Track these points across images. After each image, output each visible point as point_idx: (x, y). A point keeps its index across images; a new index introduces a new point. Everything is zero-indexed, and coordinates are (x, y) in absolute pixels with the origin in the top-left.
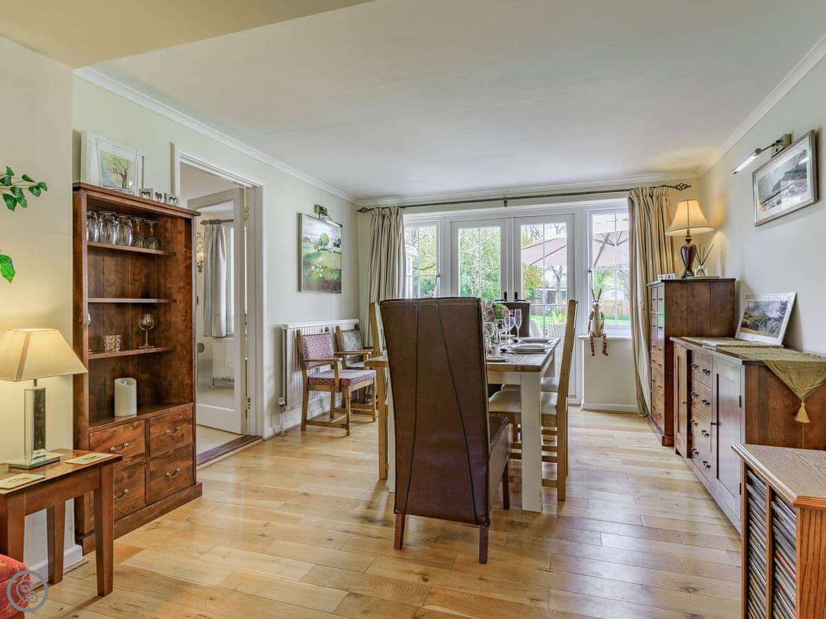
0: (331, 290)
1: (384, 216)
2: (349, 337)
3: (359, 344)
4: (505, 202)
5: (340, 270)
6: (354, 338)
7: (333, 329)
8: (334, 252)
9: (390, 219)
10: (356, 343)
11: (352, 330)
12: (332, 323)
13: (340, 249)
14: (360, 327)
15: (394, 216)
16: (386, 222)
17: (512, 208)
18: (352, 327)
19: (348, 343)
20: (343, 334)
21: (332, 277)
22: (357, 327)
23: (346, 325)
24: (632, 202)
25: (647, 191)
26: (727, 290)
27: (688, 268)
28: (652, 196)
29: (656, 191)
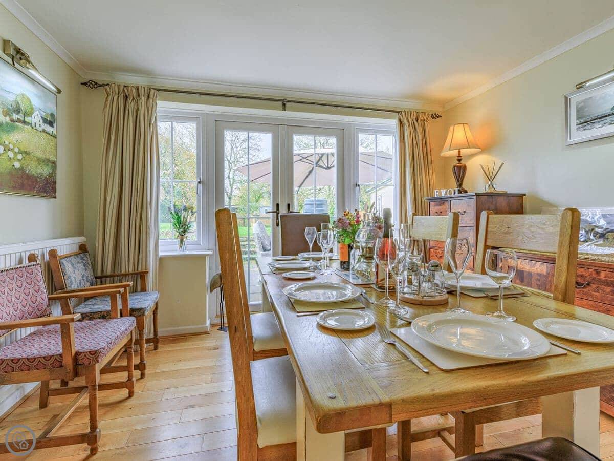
0: (40, 191)
1: (126, 97)
2: (72, 265)
3: (89, 274)
4: (284, 105)
5: (54, 163)
6: (80, 266)
7: (43, 255)
8: (44, 131)
9: (137, 102)
10: (84, 273)
11: (77, 255)
12: (42, 246)
13: (52, 129)
14: (89, 248)
15: (143, 99)
16: (131, 106)
18: (76, 249)
19: (72, 275)
20: (64, 261)
21: (39, 171)
22: (83, 248)
23: (65, 246)
24: (401, 123)
25: (413, 115)
26: (518, 204)
27: (461, 184)
28: (417, 120)
29: (420, 116)
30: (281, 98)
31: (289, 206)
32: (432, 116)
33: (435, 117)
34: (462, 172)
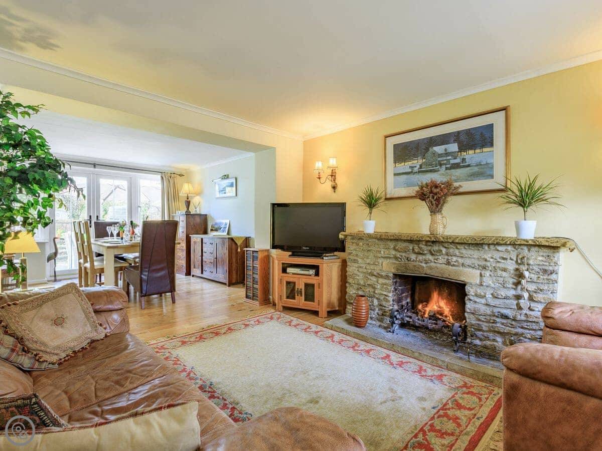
4: (94, 166)
17: (98, 170)
24: (162, 177)
25: (169, 175)
26: (205, 218)
27: (188, 209)
28: (171, 177)
29: (172, 175)
30: (93, 163)
31: (97, 217)
32: (179, 175)
33: (181, 175)
34: (188, 203)
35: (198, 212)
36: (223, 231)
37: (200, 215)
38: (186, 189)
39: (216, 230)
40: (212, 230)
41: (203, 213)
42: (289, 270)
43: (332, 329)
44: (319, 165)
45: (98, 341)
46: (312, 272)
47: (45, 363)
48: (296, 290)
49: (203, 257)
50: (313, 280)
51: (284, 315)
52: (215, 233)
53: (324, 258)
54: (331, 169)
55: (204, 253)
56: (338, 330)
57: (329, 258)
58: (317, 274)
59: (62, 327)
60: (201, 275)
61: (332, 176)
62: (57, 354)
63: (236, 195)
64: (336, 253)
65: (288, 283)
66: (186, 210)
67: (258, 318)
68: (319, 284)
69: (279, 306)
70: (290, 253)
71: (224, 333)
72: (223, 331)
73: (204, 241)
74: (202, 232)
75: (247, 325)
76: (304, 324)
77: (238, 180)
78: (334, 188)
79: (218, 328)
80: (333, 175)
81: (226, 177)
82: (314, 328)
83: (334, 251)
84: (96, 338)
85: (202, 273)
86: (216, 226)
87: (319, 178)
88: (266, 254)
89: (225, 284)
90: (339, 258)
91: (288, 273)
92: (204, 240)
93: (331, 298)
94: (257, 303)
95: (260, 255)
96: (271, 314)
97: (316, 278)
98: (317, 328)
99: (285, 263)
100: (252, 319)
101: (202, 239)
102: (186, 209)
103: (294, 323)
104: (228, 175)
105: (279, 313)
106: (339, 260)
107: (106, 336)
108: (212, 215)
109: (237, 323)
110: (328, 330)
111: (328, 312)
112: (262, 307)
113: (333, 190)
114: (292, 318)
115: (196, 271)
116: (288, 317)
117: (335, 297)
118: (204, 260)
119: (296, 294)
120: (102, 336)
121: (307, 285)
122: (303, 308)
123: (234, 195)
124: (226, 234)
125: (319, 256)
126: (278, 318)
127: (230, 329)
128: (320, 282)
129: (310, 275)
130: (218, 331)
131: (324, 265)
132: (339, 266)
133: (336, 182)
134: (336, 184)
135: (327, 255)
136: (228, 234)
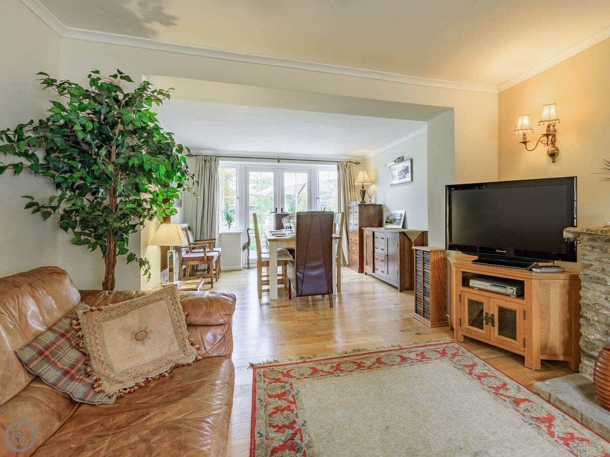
1: (206, 161)
4: (279, 160)
9: (210, 163)
14: (192, 228)
15: (213, 162)
16: (208, 165)
17: (282, 164)
22: (189, 228)
24: (339, 168)
25: (345, 164)
26: (379, 209)
27: (363, 199)
28: (346, 166)
29: (348, 164)
30: (277, 158)
31: (282, 209)
32: (355, 163)
33: (357, 163)
34: (363, 193)
35: (373, 202)
36: (398, 224)
37: (374, 205)
38: (361, 177)
39: (391, 222)
40: (387, 222)
41: (378, 203)
42: (473, 283)
43: (549, 402)
44: (523, 122)
45: (183, 366)
46: (511, 290)
47: (101, 394)
48: (484, 314)
49: (375, 254)
50: (513, 304)
51: (464, 350)
52: (389, 226)
53: (534, 269)
54: (547, 124)
55: (376, 249)
56: (563, 408)
57: (544, 270)
58: (521, 295)
59: (143, 344)
60: (373, 274)
61: (547, 135)
62: (122, 382)
63: (412, 180)
64: (557, 263)
65: (471, 302)
66: (361, 201)
67: (423, 349)
68: (524, 312)
69: (459, 334)
70: (476, 258)
71: (369, 368)
72: (368, 363)
73: (376, 236)
74: (376, 225)
75: (404, 359)
76: (496, 377)
77: (414, 161)
78: (553, 155)
79: (365, 356)
80: (550, 135)
81: (401, 159)
82: (513, 390)
83: (554, 260)
84: (181, 362)
85: (374, 272)
86: (391, 218)
87: (525, 143)
88: (441, 255)
89: (396, 288)
90: (563, 272)
91: (472, 288)
92: (375, 233)
93: (548, 337)
94: (428, 322)
95: (432, 258)
96: (443, 346)
97: (519, 301)
98: (519, 390)
99: (465, 272)
100: (415, 349)
101: (374, 232)
102: (361, 199)
103: (478, 370)
104: (403, 157)
105: (456, 345)
106: (563, 276)
107: (197, 360)
108: (387, 206)
109: (392, 352)
110: (541, 400)
111: (543, 362)
112: (434, 329)
113: (550, 159)
114: (476, 360)
115: (368, 268)
116: (470, 356)
117: (556, 338)
118: (376, 257)
119: (484, 322)
120: (191, 360)
121: (502, 310)
122: (496, 345)
123: (411, 180)
124: (401, 227)
125: (525, 265)
126: (454, 355)
127: (379, 361)
128: (526, 309)
129: (509, 296)
130: (363, 361)
131: (533, 281)
132: (564, 285)
133: (557, 145)
134: (557, 149)
135: (540, 264)
136: (404, 227)
